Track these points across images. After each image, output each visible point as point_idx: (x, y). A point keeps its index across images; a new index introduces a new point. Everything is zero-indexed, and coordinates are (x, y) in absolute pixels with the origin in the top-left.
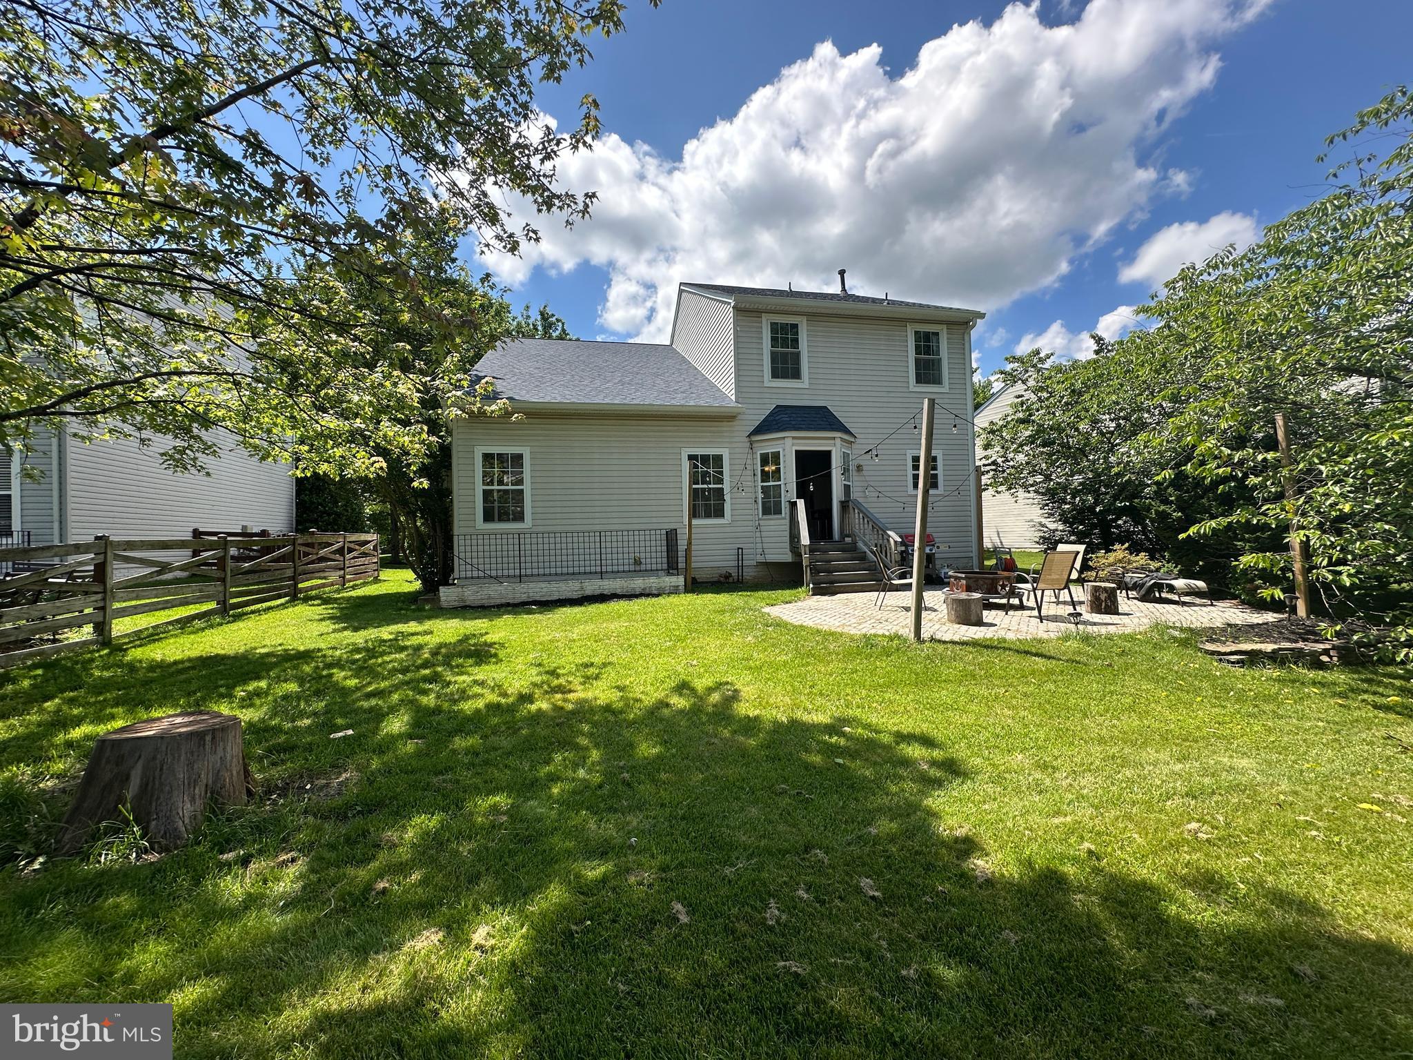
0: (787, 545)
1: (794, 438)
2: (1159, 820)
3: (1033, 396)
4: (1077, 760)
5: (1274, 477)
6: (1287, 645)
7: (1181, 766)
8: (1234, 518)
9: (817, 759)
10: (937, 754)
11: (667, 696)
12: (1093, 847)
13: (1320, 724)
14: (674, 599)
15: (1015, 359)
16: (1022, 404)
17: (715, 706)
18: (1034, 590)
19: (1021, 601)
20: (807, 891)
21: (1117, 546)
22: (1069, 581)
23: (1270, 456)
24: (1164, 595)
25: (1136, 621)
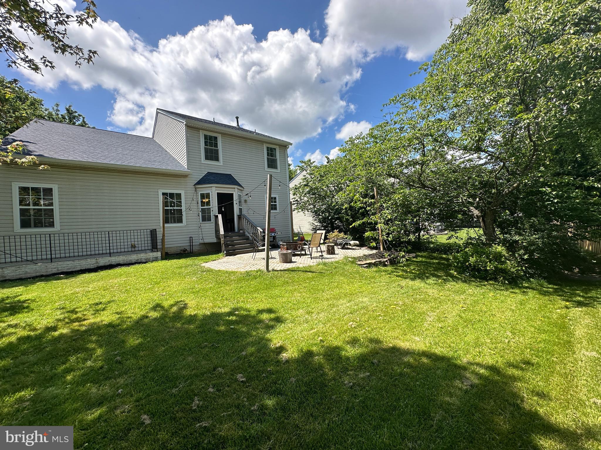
0: (214, 235)
1: (216, 187)
2: (342, 324)
3: (309, 176)
4: (319, 308)
5: (373, 207)
6: (378, 260)
7: (349, 304)
8: (364, 220)
9: (222, 328)
10: (272, 316)
11: (147, 312)
12: (322, 338)
13: (384, 283)
14: (155, 264)
15: (303, 162)
16: (305, 179)
17: (174, 313)
18: (309, 248)
19: (305, 252)
20: (213, 388)
21: (335, 231)
22: (320, 244)
23: (372, 201)
24: (348, 247)
25: (340, 256)
